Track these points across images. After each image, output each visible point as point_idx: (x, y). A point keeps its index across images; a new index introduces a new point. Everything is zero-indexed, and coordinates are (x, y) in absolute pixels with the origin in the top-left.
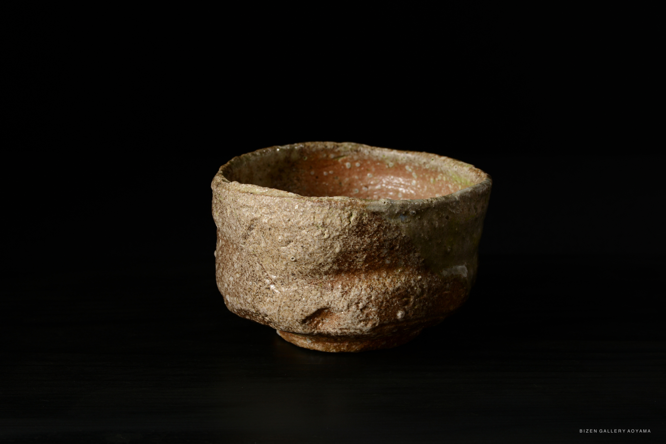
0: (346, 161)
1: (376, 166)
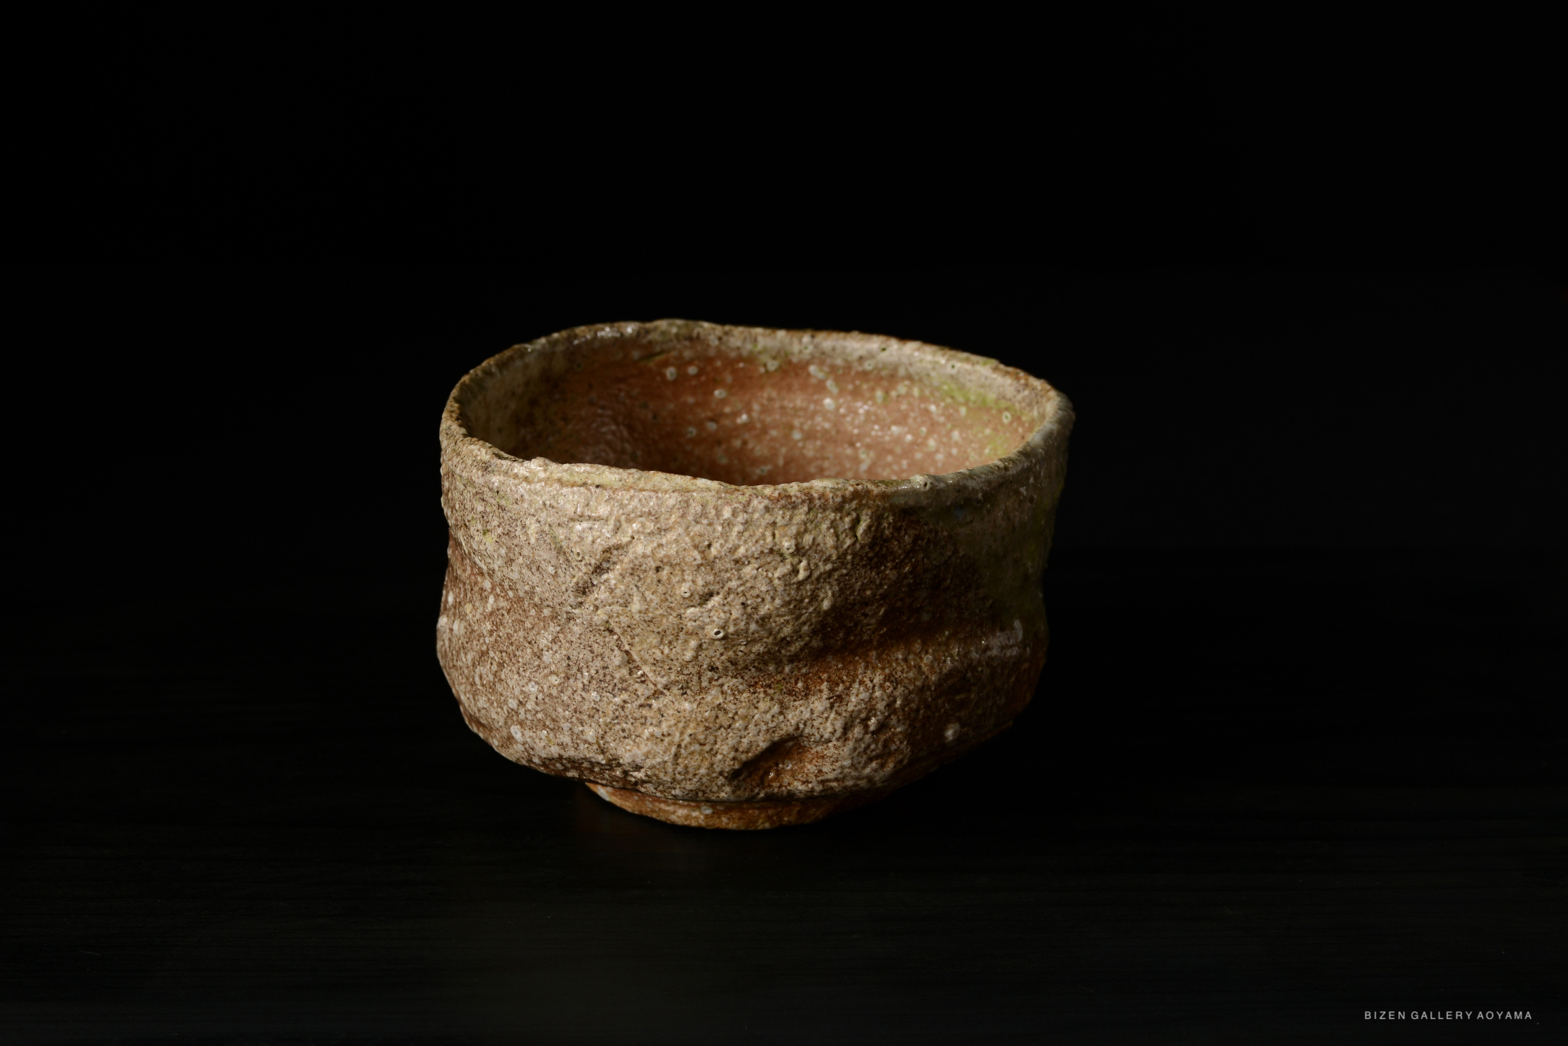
0: (666, 364)
1: (735, 372)
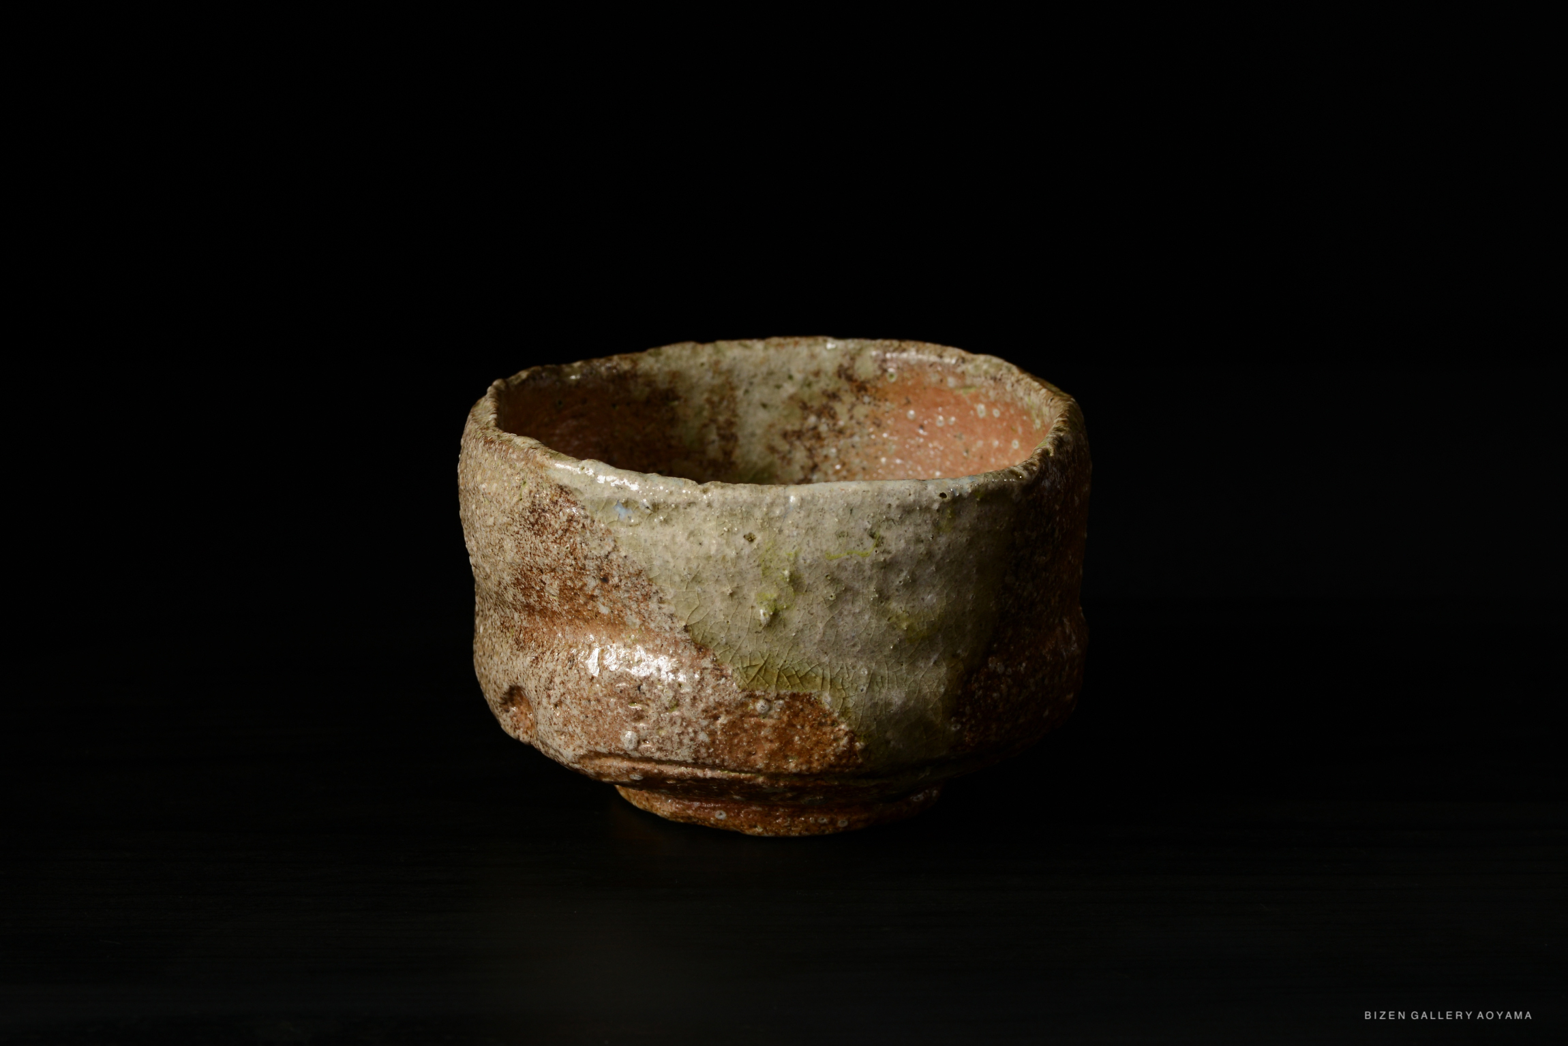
0: (976, 399)
1: (1023, 423)
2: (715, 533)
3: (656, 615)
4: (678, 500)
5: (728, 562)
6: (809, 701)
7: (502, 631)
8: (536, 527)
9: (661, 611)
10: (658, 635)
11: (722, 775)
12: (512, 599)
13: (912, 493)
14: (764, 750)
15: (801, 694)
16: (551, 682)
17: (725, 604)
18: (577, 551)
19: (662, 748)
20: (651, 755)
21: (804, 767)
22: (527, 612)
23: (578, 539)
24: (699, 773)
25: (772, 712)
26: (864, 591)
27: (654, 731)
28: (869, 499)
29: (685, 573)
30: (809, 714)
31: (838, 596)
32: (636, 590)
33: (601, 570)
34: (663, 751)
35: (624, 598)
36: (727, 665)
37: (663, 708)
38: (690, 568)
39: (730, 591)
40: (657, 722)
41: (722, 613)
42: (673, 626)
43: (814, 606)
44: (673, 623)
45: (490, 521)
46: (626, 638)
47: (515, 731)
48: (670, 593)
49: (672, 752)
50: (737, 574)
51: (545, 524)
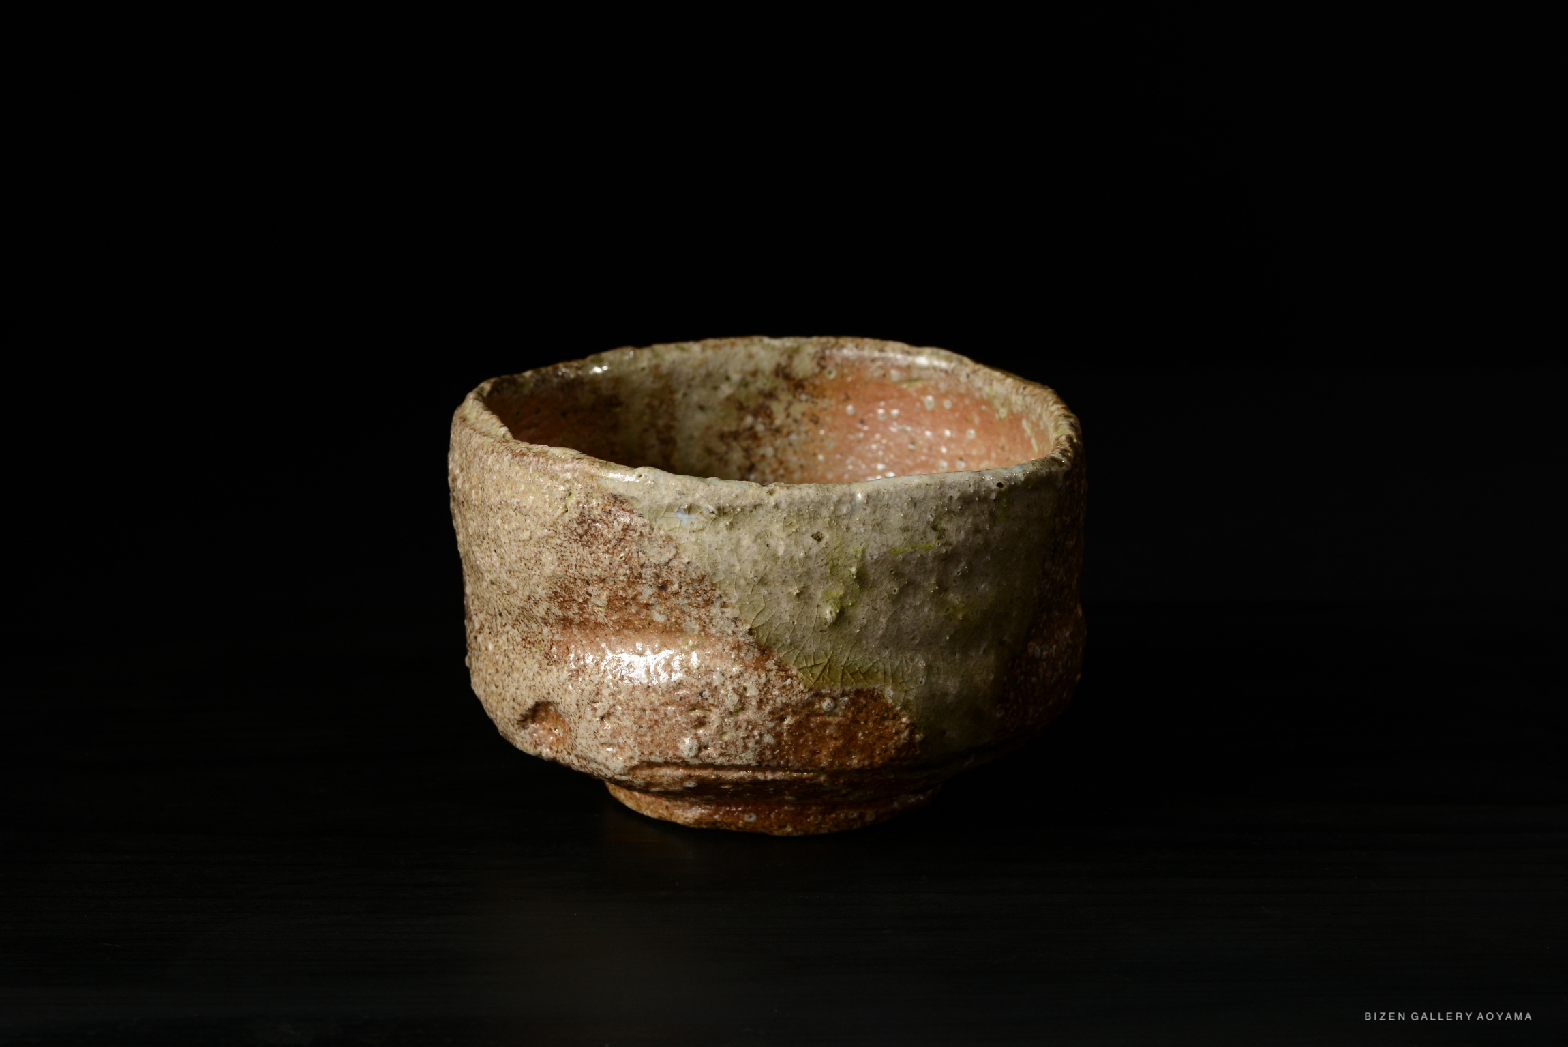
0: (924, 391)
1: (981, 413)
2: (783, 535)
3: (717, 620)
4: (743, 503)
5: (795, 562)
6: (872, 696)
7: (524, 647)
8: (585, 538)
9: (723, 616)
10: (719, 640)
11: (785, 775)
12: (544, 613)
13: (971, 484)
14: (829, 748)
15: (865, 690)
16: (597, 695)
17: (791, 605)
18: (633, 560)
19: (725, 753)
20: (713, 761)
21: (867, 762)
22: (562, 626)
23: (634, 548)
24: (760, 776)
25: (837, 710)
26: (925, 584)
27: (717, 737)
28: (932, 493)
29: (752, 576)
30: (871, 710)
31: (902, 590)
32: (698, 596)
33: (659, 578)
34: (726, 756)
35: (683, 605)
36: (792, 666)
37: (727, 712)
38: (756, 571)
39: (797, 591)
40: (720, 727)
41: (788, 614)
42: (736, 629)
43: (878, 601)
44: (737, 626)
45: (526, 535)
46: (684, 645)
47: (535, 748)
48: (734, 596)
49: (736, 756)
50: (805, 574)
51: (596, 534)
